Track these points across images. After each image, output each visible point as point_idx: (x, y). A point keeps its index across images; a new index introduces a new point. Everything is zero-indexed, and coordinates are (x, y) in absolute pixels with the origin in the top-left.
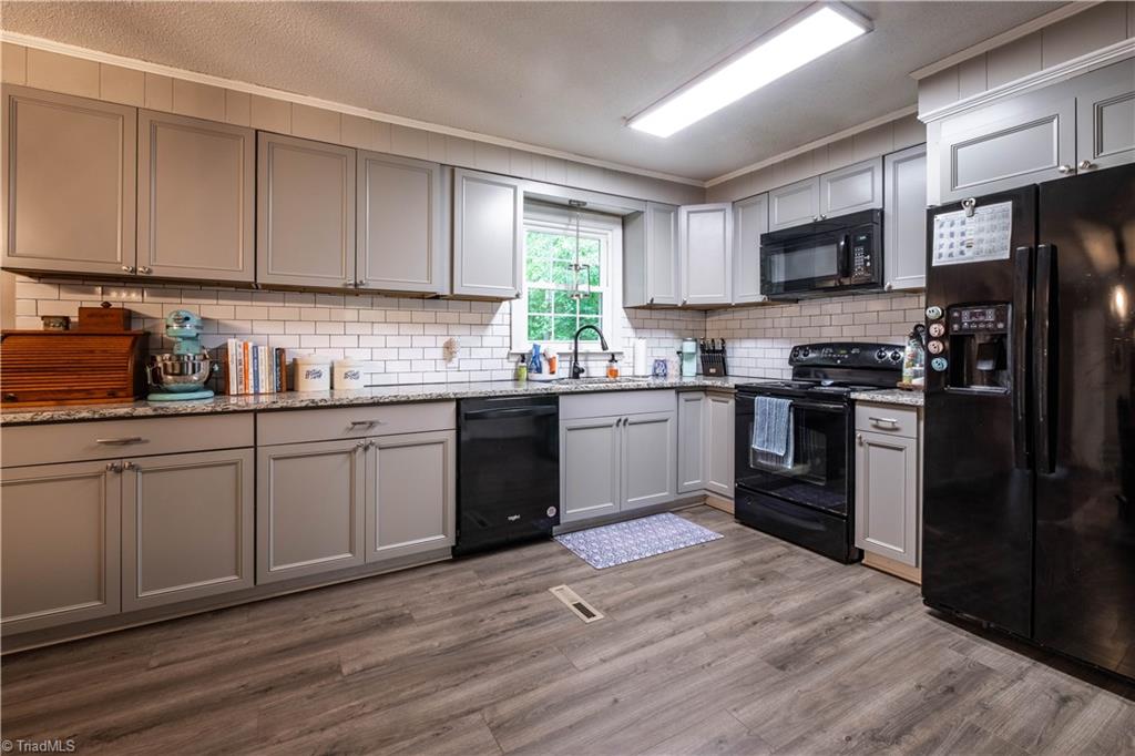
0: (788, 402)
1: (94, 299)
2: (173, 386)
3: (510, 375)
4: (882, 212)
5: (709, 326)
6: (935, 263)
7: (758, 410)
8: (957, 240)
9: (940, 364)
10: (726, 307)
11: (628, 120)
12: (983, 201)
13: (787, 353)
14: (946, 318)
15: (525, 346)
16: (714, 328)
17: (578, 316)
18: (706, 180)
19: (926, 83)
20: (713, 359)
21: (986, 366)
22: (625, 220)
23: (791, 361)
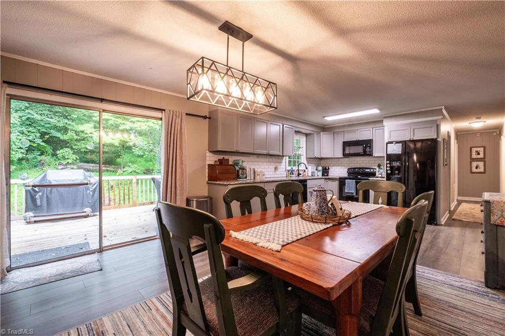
0: (354, 181)
1: (221, 157)
2: (242, 177)
3: (285, 176)
4: (372, 140)
5: (321, 163)
6: (388, 153)
7: (346, 183)
8: (392, 149)
9: (389, 172)
10: (332, 158)
11: (324, 117)
12: (397, 142)
13: (346, 170)
14: (390, 164)
15: (289, 168)
16: (324, 163)
17: (292, 160)
18: (325, 126)
19: (385, 117)
20: (325, 171)
21: (397, 172)
22: (307, 135)
23: (348, 172)
